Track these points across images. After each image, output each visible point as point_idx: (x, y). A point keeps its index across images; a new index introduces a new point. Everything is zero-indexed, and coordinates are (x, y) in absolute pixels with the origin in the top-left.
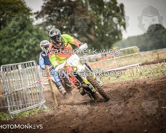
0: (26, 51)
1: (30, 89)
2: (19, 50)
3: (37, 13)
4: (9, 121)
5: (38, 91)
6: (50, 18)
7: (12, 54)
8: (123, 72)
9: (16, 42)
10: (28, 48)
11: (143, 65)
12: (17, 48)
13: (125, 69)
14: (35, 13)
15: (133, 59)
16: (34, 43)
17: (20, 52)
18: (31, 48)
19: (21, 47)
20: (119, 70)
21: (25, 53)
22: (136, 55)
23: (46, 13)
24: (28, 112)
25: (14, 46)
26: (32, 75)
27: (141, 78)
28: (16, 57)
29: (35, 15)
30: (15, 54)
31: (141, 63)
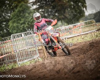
0: (27, 25)
1: (30, 48)
2: (23, 25)
3: (33, 2)
4: (18, 68)
5: (35, 49)
6: (40, 5)
7: (19, 27)
8: (86, 35)
9: (21, 20)
10: (28, 24)
11: (98, 30)
13: (87, 34)
14: (31, 3)
15: (92, 28)
17: (24, 26)
18: (30, 23)
19: (24, 23)
20: (84, 34)
21: (27, 27)
22: (94, 25)
23: (38, 2)
24: (29, 62)
25: (20, 23)
26: (30, 40)
27: (97, 38)
28: (21, 29)
29: (32, 4)
30: (21, 28)
31: (96, 30)
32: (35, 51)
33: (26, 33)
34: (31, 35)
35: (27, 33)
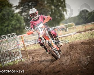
0: (11, 28)
1: (13, 49)
2: (7, 28)
3: (16, 6)
5: (18, 50)
7: (3, 30)
8: (66, 37)
9: (5, 23)
11: (77, 33)
12: (6, 27)
15: (72, 30)
16: (15, 23)
17: (8, 29)
18: (13, 26)
19: (8, 26)
20: (64, 37)
22: (73, 28)
23: (21, 6)
24: (13, 62)
25: (4, 26)
26: (14, 42)
27: (76, 40)
29: (15, 8)
30: (5, 30)
31: (76, 32)
32: (18, 52)
33: (9, 35)
34: (14, 37)
35: (11, 35)
